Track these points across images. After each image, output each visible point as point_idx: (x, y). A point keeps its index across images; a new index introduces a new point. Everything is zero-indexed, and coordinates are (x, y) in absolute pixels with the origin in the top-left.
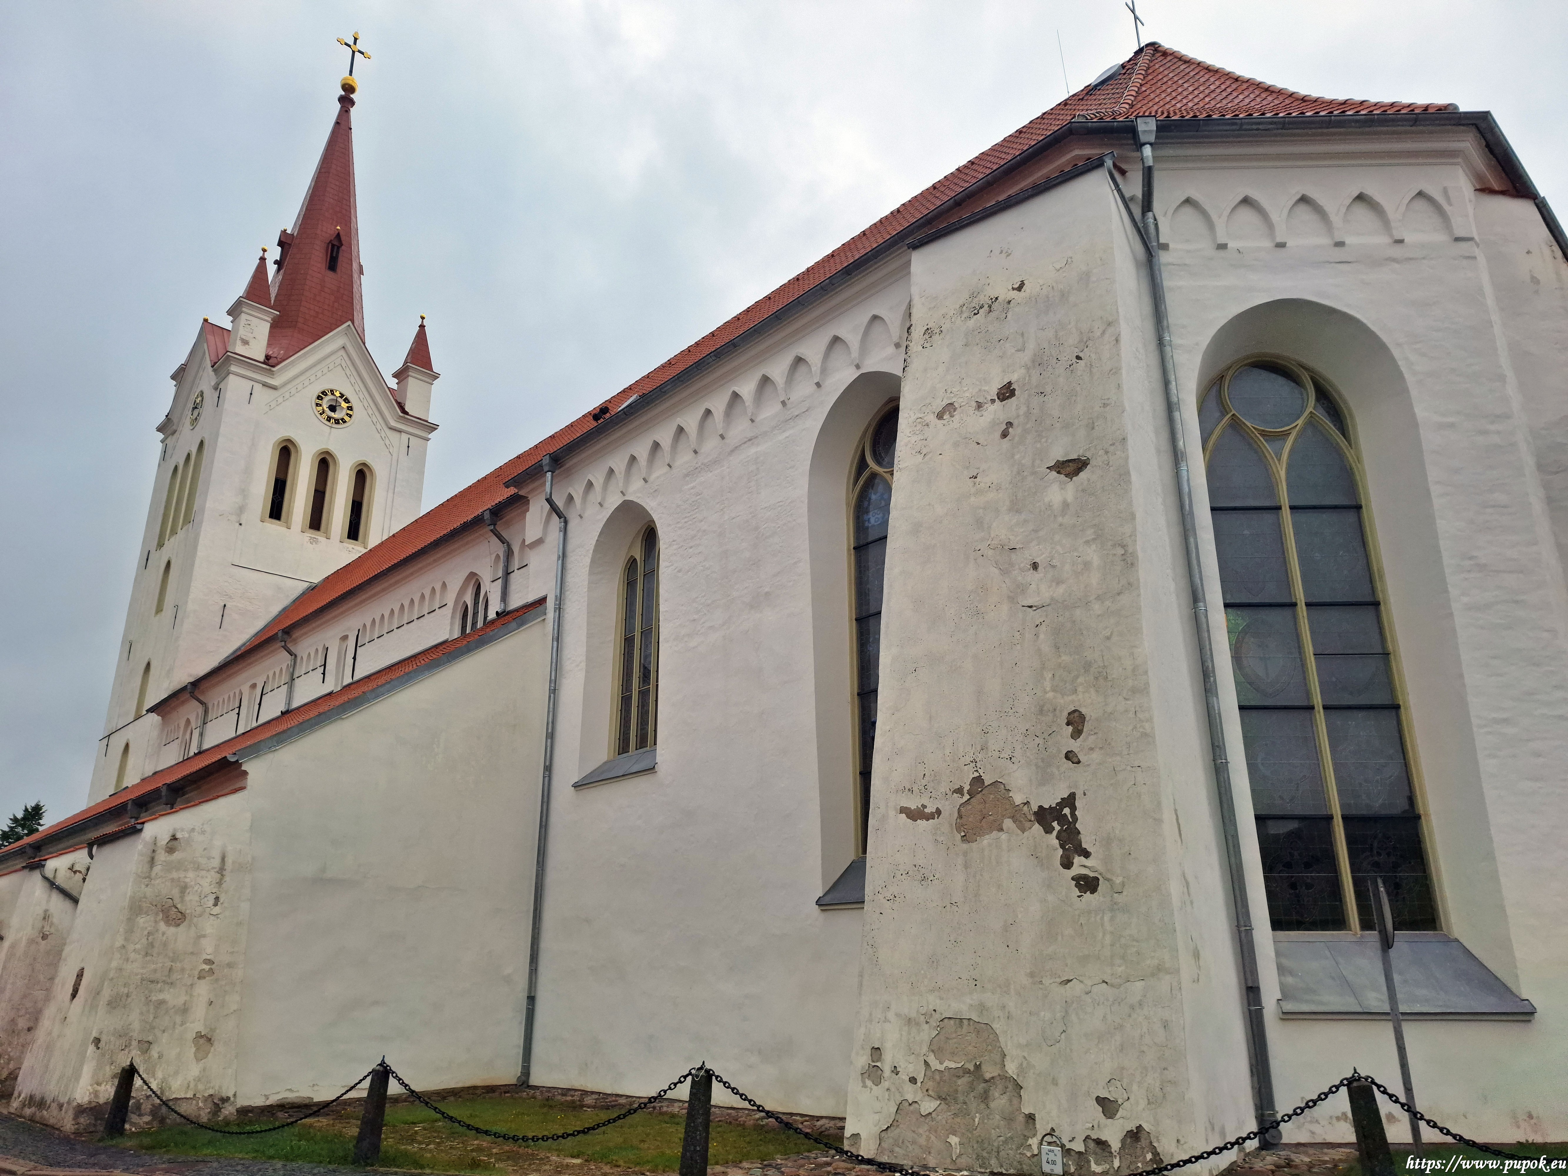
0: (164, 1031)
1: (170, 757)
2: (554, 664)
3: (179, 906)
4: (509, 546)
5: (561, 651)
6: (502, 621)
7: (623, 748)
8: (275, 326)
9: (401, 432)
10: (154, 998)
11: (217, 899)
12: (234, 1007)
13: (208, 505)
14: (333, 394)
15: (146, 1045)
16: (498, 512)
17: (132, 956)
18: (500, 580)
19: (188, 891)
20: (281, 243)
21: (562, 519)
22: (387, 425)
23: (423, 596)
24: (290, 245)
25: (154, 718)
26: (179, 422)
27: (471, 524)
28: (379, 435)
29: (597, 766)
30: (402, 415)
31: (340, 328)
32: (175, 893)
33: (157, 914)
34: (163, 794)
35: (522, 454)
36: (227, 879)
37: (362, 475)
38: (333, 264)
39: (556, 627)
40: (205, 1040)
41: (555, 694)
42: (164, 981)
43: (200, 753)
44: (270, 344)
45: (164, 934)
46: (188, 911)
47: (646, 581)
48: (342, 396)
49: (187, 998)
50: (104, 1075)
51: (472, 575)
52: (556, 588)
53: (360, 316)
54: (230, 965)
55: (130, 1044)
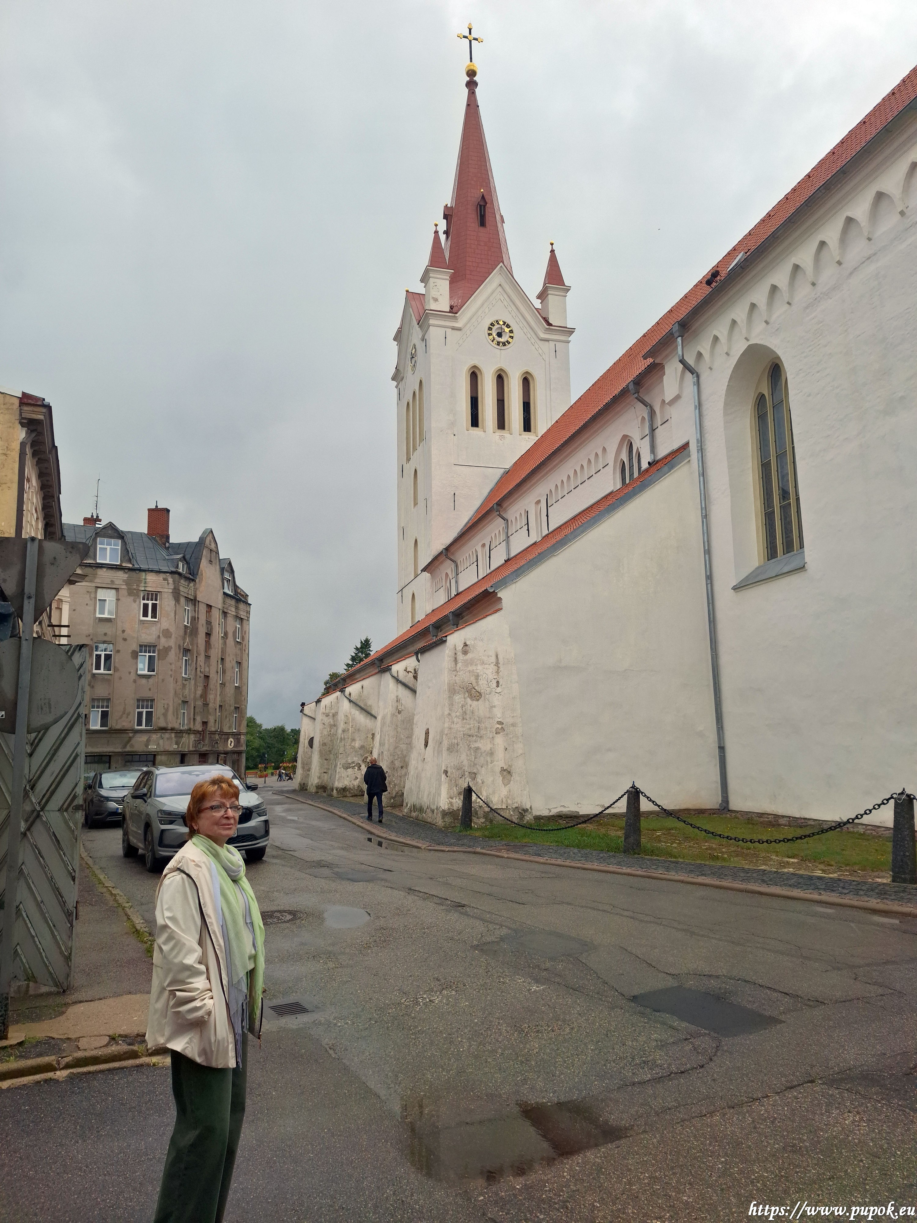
0: (482, 767)
1: (441, 598)
2: (703, 495)
3: (476, 688)
4: (651, 407)
5: (707, 483)
6: (654, 468)
7: (771, 556)
8: (453, 281)
9: (549, 341)
10: (473, 746)
11: (498, 682)
12: (520, 752)
13: (434, 425)
14: (498, 324)
15: (473, 775)
16: (639, 382)
17: (455, 720)
18: (648, 437)
19: (480, 678)
20: (446, 217)
21: (695, 375)
22: (538, 338)
23: (589, 461)
24: (451, 215)
25: (426, 575)
26: (404, 371)
27: (619, 396)
28: (533, 348)
29: (750, 572)
30: (548, 327)
31: (495, 271)
32: (473, 679)
33: (465, 694)
34: (451, 618)
35: (646, 333)
36: (501, 669)
37: (526, 381)
38: (483, 223)
39: (700, 464)
40: (507, 773)
41: (706, 519)
42: (476, 736)
43: (458, 594)
44: (451, 297)
45: (471, 706)
46: (482, 691)
47: (775, 411)
48: (504, 323)
49: (492, 746)
50: (454, 793)
51: (625, 437)
52: (697, 433)
53: (507, 256)
54: (513, 725)
55: (465, 775)
